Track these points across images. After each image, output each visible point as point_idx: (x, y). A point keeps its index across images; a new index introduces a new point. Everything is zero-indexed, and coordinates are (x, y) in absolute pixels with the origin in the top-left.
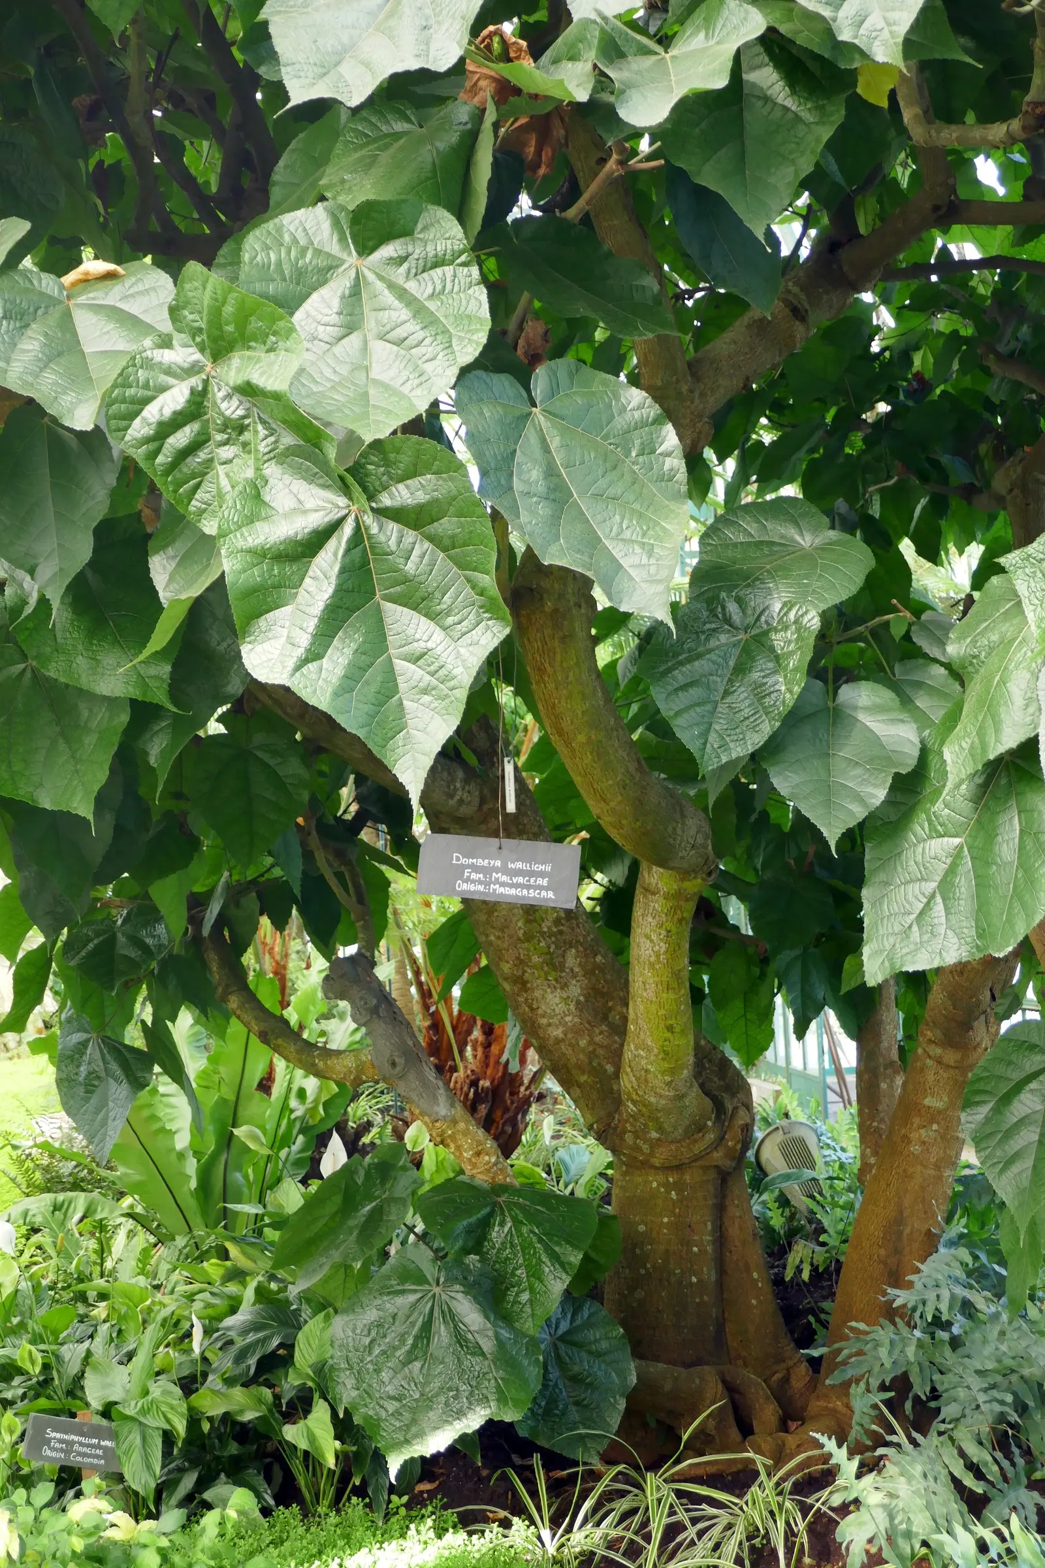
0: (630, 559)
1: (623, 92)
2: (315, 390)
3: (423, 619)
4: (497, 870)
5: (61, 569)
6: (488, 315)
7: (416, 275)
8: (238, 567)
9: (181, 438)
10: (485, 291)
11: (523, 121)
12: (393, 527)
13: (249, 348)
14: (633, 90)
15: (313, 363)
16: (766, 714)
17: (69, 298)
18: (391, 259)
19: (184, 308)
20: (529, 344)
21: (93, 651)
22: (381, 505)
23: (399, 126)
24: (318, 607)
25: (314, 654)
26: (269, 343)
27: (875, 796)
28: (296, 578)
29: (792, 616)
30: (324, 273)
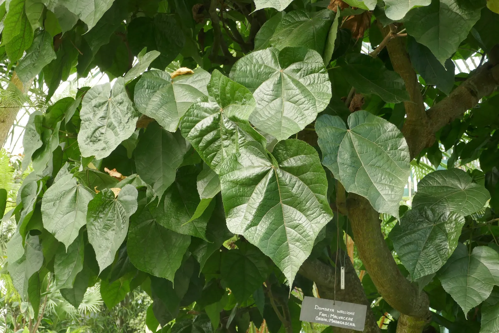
0: (384, 192)
1: (388, 7)
2: (261, 120)
3: (298, 212)
4: (332, 313)
5: (163, 185)
6: (331, 93)
7: (303, 76)
8: (227, 187)
9: (209, 137)
10: (330, 83)
11: (352, 17)
12: (288, 175)
13: (235, 103)
14: (393, 6)
15: (261, 109)
16: (441, 257)
17: (172, 81)
18: (294, 70)
19: (213, 87)
20: (354, 103)
21: (178, 216)
22: (283, 166)
23: (302, 19)
24: (257, 205)
25: (254, 223)
26: (243, 101)
27: (485, 295)
28: (249, 193)
29: (454, 217)
30: (268, 75)
